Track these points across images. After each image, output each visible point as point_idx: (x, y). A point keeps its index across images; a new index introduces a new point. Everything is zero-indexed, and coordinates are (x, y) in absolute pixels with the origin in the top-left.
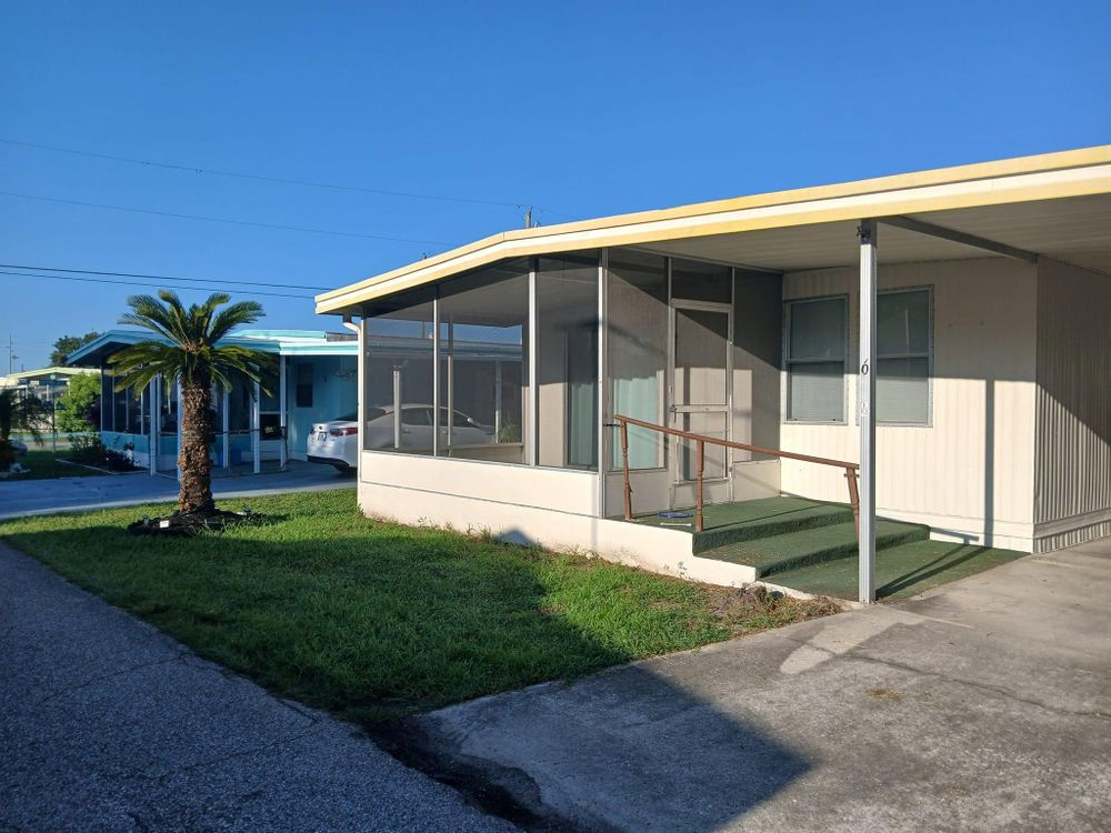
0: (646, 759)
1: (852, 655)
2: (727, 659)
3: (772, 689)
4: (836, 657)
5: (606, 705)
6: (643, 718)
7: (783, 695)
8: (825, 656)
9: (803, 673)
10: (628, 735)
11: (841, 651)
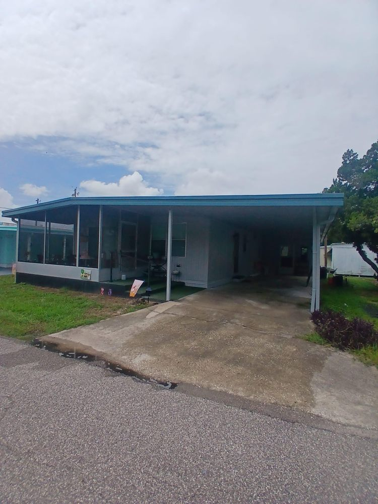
0: (111, 341)
1: (164, 313)
2: (133, 316)
3: (144, 322)
4: (160, 314)
5: (100, 330)
6: (110, 331)
7: (146, 323)
8: (158, 313)
9: (152, 317)
10: (106, 336)
11: (161, 312)
